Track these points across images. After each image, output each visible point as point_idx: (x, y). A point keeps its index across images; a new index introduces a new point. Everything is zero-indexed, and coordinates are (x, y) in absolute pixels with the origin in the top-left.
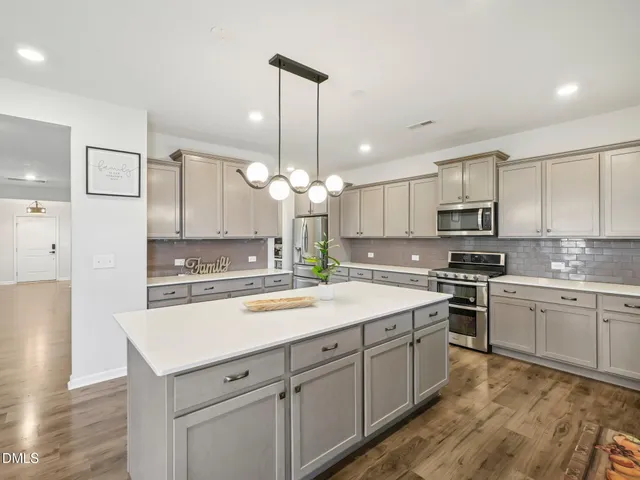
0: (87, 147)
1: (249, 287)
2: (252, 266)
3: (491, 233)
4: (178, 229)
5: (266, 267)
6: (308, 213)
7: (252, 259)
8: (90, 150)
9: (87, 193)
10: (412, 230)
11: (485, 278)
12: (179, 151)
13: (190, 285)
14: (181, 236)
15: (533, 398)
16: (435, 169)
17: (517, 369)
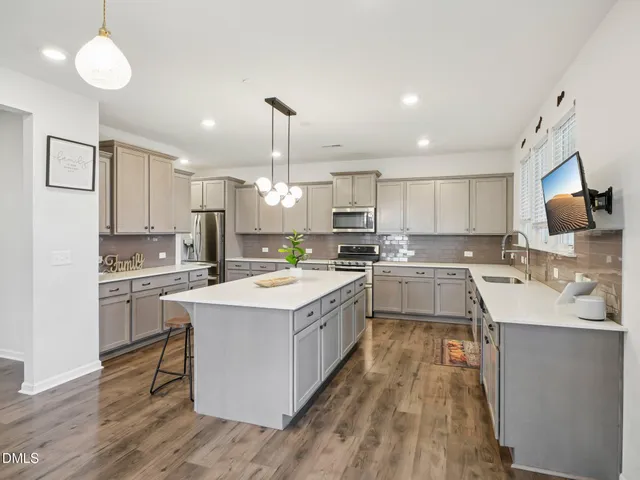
0: (49, 138)
1: (177, 282)
2: (162, 263)
3: (373, 230)
4: (108, 224)
5: (174, 263)
6: (199, 208)
7: (162, 255)
8: (52, 141)
9: (47, 185)
10: (310, 227)
11: (370, 263)
12: (113, 141)
13: (131, 281)
14: (112, 231)
15: (408, 334)
16: (330, 178)
17: (393, 323)
